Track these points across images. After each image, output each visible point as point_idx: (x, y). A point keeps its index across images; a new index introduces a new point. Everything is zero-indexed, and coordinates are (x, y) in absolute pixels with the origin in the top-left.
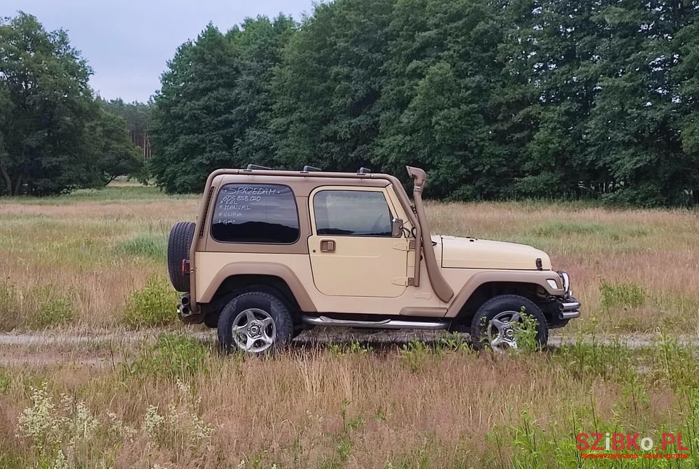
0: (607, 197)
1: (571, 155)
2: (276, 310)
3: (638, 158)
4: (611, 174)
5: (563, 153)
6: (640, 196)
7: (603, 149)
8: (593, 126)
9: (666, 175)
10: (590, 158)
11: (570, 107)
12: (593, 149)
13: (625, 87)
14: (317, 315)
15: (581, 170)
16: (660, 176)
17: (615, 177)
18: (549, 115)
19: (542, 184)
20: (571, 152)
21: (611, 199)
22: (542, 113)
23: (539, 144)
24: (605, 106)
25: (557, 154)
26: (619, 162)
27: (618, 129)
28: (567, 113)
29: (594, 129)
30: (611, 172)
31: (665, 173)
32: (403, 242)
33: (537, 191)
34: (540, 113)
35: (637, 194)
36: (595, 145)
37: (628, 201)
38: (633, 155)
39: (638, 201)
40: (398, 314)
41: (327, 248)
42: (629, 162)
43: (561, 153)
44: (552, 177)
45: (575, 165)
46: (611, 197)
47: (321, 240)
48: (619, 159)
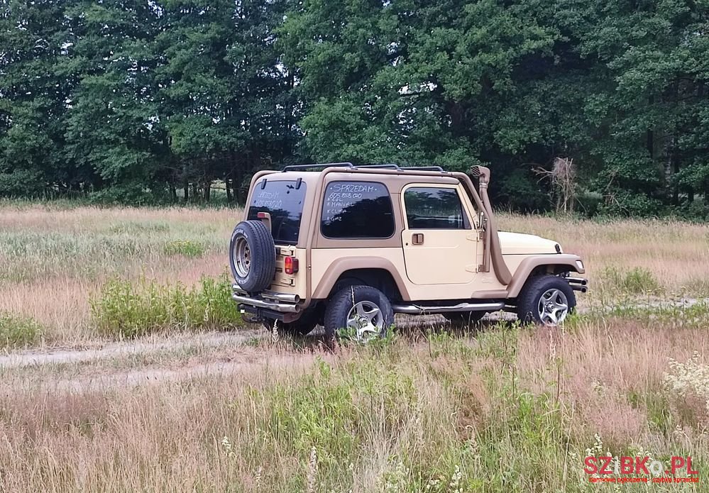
0: (95, 196)
1: (48, 152)
2: (384, 301)
3: (125, 157)
4: (96, 172)
5: (40, 150)
6: (128, 194)
7: (83, 148)
8: (75, 124)
9: (151, 174)
10: (70, 156)
11: (44, 103)
12: (72, 146)
13: (109, 85)
14: (411, 303)
15: (59, 168)
16: (146, 174)
17: (101, 175)
18: (22, 110)
19: (18, 182)
20: (48, 150)
21: (99, 198)
22: (14, 108)
23: (14, 140)
24: (88, 104)
25: (33, 150)
26: (106, 160)
27: (102, 127)
28: (40, 109)
29: (77, 127)
30: (96, 170)
31: (150, 172)
32: (473, 234)
33: (13, 190)
34: (11, 109)
35: (126, 193)
36: (73, 143)
37: (116, 199)
38: (120, 154)
39: (126, 199)
40: (470, 297)
41: (418, 240)
42: (116, 160)
43: (37, 150)
44: (29, 175)
45: (53, 162)
46: (99, 195)
47: (412, 234)
48: (107, 158)
